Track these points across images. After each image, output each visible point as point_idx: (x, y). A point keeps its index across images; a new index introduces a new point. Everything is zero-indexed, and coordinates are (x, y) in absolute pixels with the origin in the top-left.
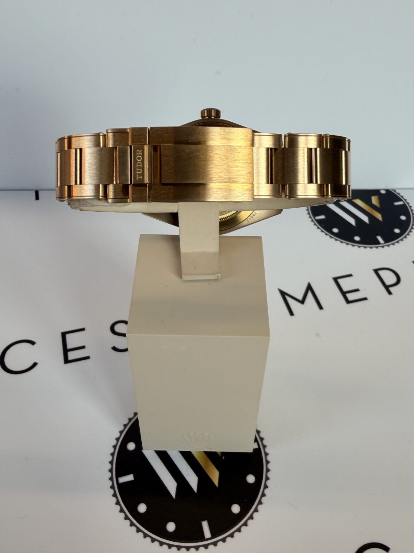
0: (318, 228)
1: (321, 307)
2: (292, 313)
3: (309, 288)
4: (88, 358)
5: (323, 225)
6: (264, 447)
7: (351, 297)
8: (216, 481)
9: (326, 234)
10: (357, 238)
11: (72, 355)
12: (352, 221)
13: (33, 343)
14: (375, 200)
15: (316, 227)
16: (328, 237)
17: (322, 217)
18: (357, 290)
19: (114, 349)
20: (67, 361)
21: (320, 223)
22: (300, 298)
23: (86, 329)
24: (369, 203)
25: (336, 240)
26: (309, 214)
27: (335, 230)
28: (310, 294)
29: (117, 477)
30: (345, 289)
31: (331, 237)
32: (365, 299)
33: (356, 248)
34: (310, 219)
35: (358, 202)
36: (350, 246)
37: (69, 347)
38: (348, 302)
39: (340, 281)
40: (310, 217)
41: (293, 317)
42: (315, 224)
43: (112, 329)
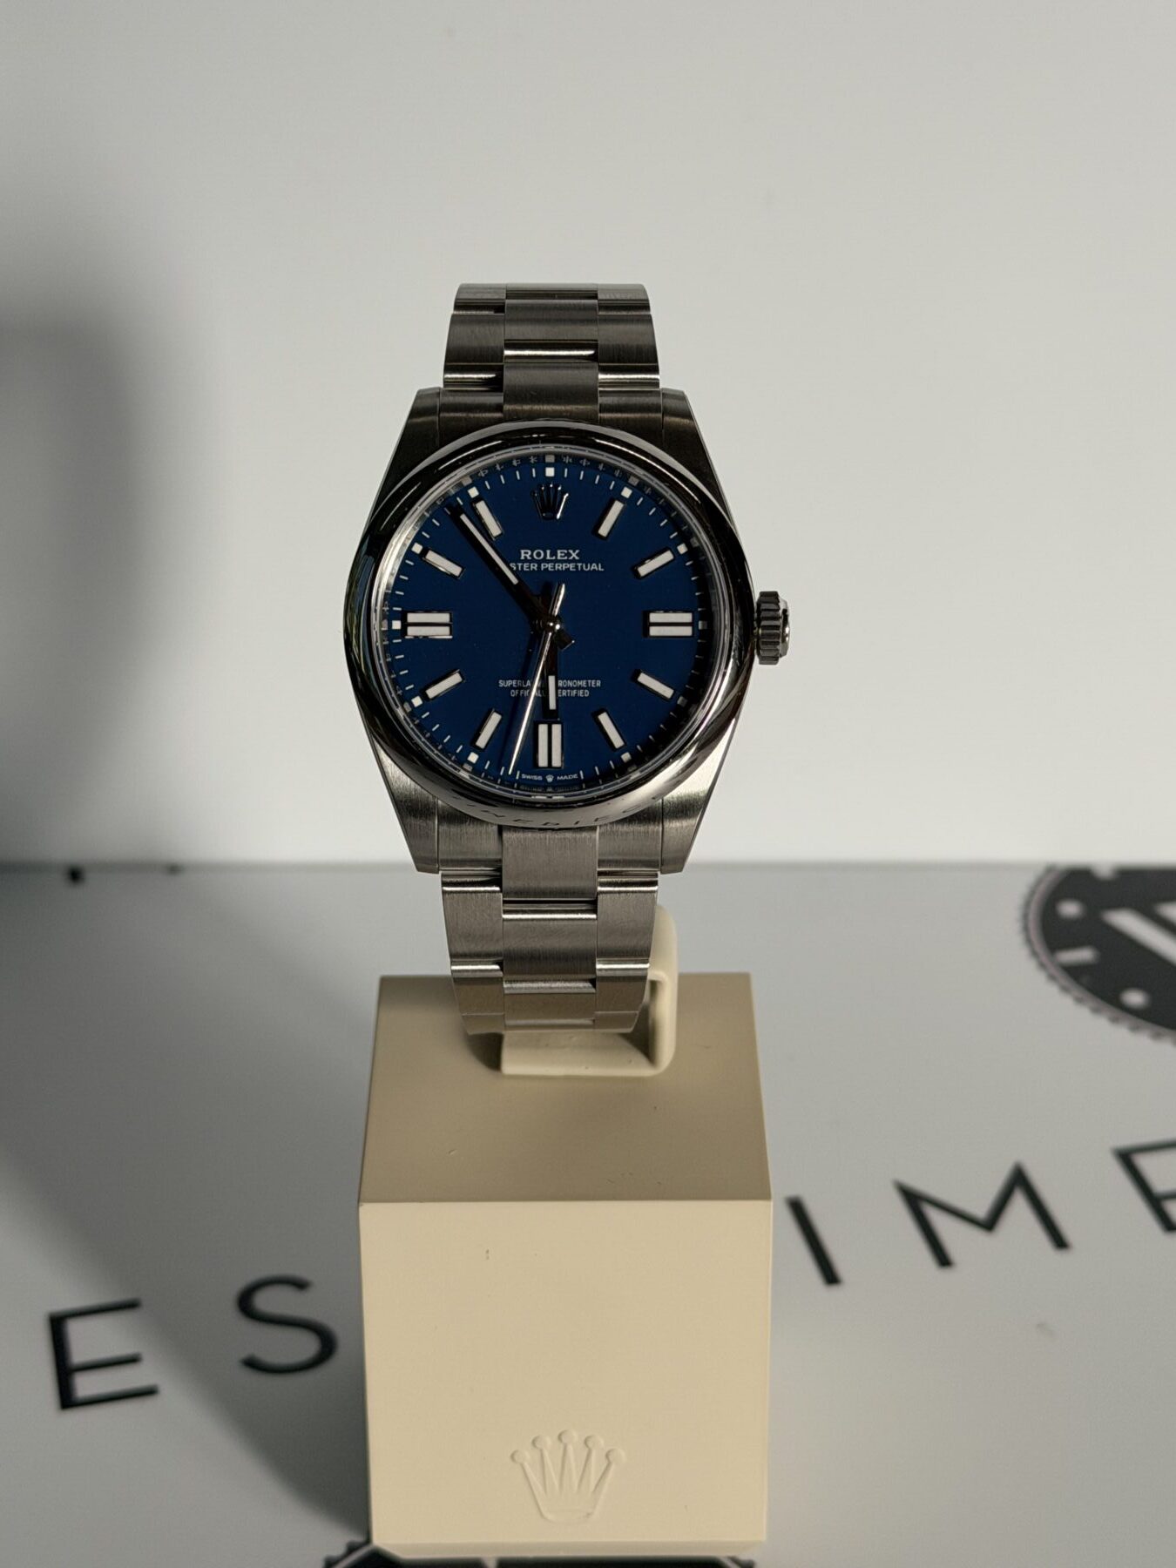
0: (1064, 989)
1: (1059, 1242)
2: (943, 1258)
3: (1019, 1181)
4: (149, 1392)
5: (1086, 981)
11: (89, 1385)
15: (1054, 986)
16: (1101, 1019)
17: (1084, 955)
20: (69, 1401)
21: (1075, 973)
22: (980, 1211)
23: (144, 1302)
26: (1029, 944)
27: (1135, 998)
28: (1018, 1199)
30: (1160, 1185)
34: (1035, 963)
37: (78, 1355)
38: (1170, 1227)
40: (1034, 954)
41: (948, 1270)
42: (1053, 979)
43: (245, 1303)
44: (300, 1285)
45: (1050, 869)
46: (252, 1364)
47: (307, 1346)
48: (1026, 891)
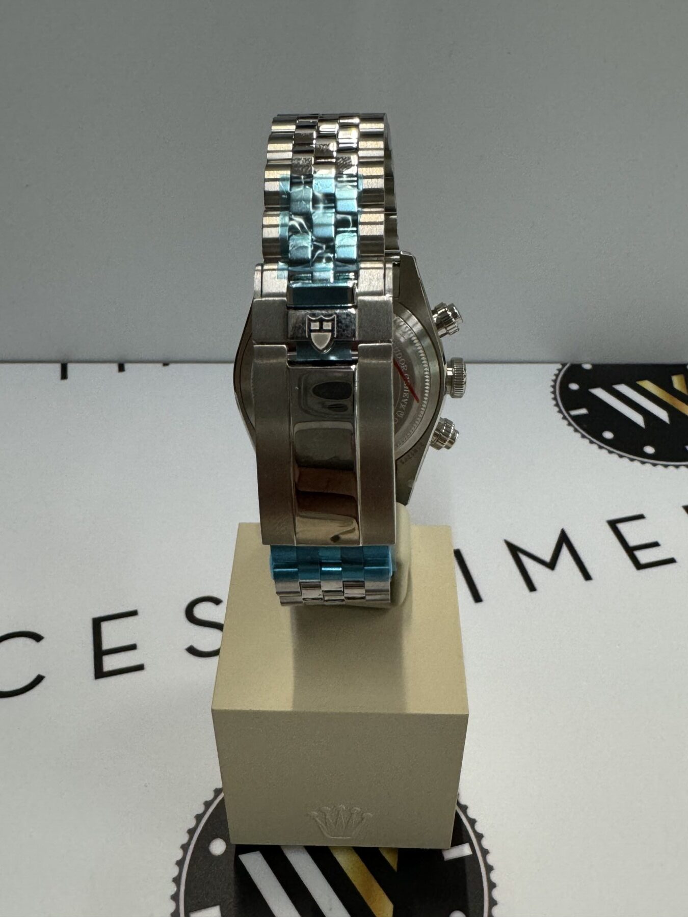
0: (576, 430)
1: (587, 577)
2: (532, 587)
3: (564, 539)
4: (140, 668)
5: (585, 426)
6: (485, 852)
7: (644, 556)
9: (591, 442)
10: (649, 450)
11: (110, 663)
12: (639, 419)
13: (37, 638)
14: (677, 382)
15: (571, 429)
16: (595, 447)
17: (583, 411)
18: (655, 544)
19: (192, 651)
20: (100, 673)
21: (579, 421)
22: (547, 558)
23: (140, 612)
24: (668, 388)
25: (610, 452)
26: (557, 405)
27: (608, 435)
28: (565, 551)
29: (189, 911)
30: (632, 542)
31: (601, 447)
32: (672, 561)
33: (648, 467)
34: (561, 416)
35: (648, 385)
36: (637, 464)
37: (106, 646)
38: (639, 566)
39: (620, 526)
40: (560, 411)
41: (533, 594)
42: (570, 424)
43: (190, 613)
44: (216, 601)
45: (564, 365)
47: (216, 640)
48: (554, 378)
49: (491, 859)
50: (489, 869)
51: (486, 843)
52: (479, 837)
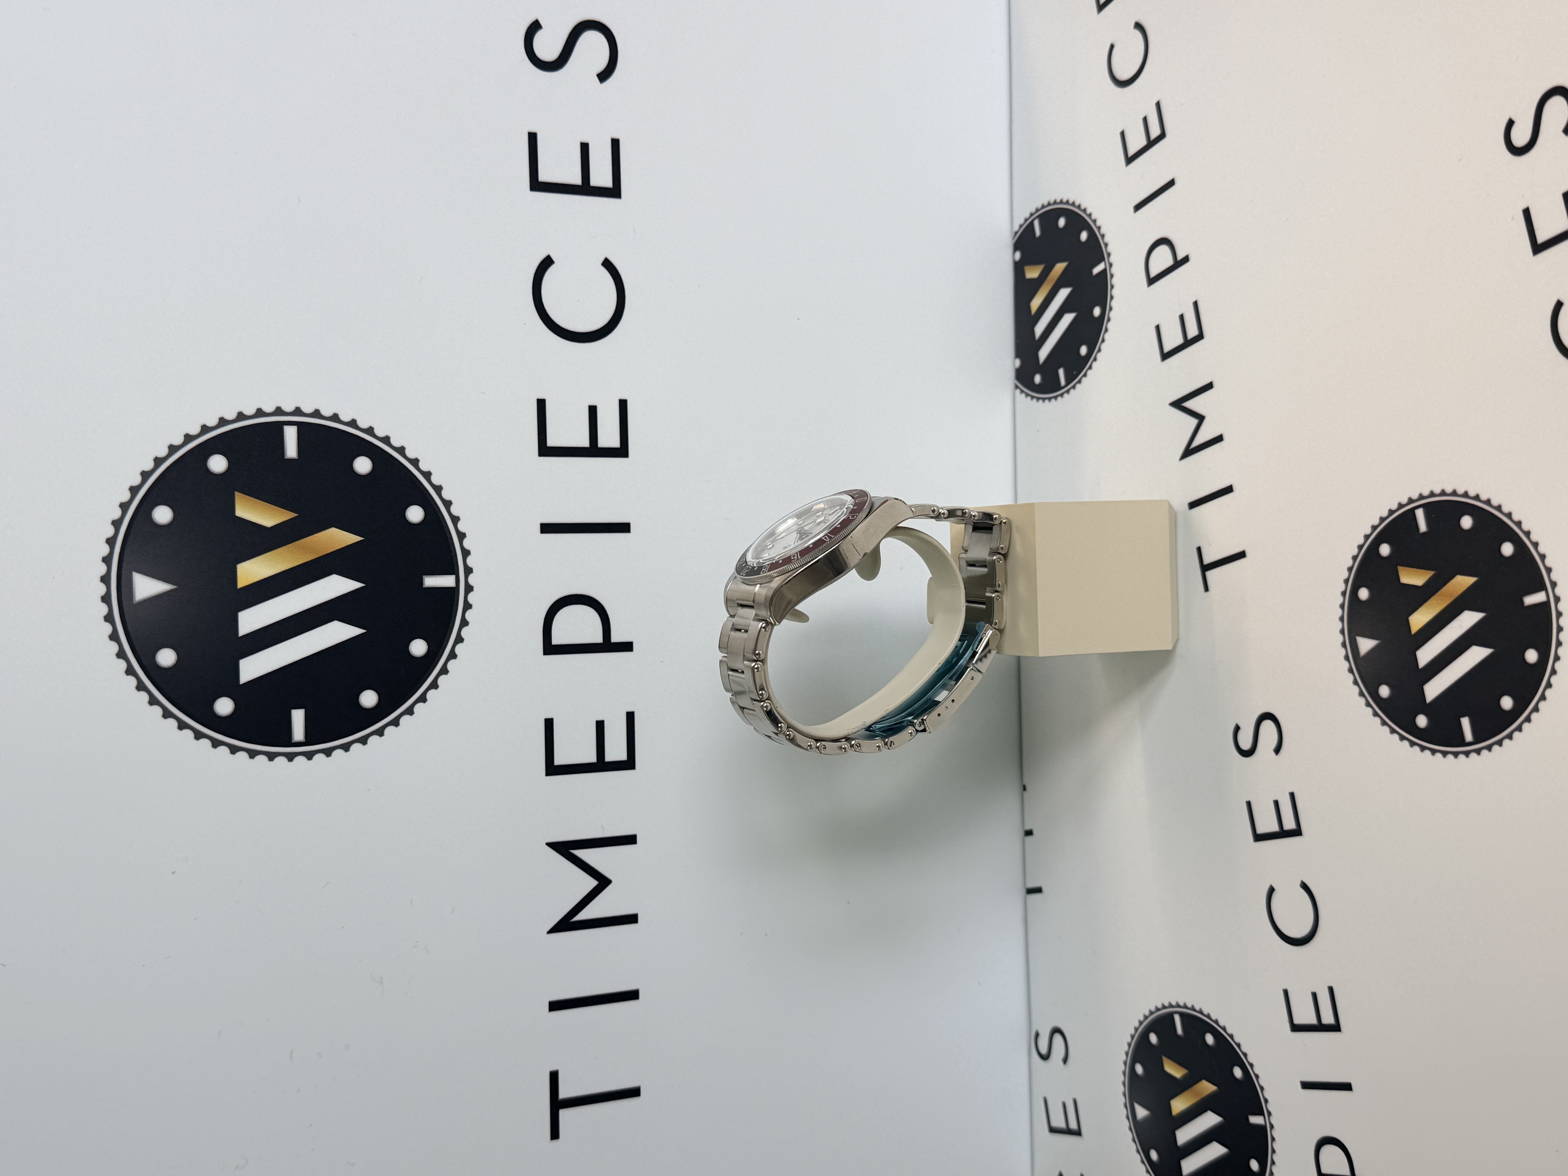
0: (1079, 382)
1: (1209, 386)
2: (1219, 439)
3: (1178, 404)
4: (1292, 796)
5: (1075, 372)
8: (1470, 580)
10: (1097, 311)
11: (1289, 823)
12: (1068, 318)
13: (1271, 891)
14: (1032, 273)
15: (1078, 386)
16: (1095, 365)
17: (1061, 372)
18: (1182, 317)
20: (1297, 832)
21: (1071, 378)
22: (1195, 422)
23: (1248, 800)
24: (1037, 284)
25: (1099, 350)
26: (1056, 398)
27: (1084, 350)
28: (1189, 404)
29: (1464, 743)
30: (1180, 341)
31: (1095, 359)
32: (1196, 304)
33: (1113, 315)
35: (1035, 304)
37: (1276, 828)
39: (1167, 348)
40: (1062, 395)
41: (1225, 437)
42: (1074, 387)
43: (1247, 753)
44: (1237, 729)
45: (1017, 387)
46: (1277, 750)
47: (1268, 727)
48: (1029, 398)
49: (1426, 493)
50: (1432, 494)
51: (1415, 496)
52: (1411, 501)
